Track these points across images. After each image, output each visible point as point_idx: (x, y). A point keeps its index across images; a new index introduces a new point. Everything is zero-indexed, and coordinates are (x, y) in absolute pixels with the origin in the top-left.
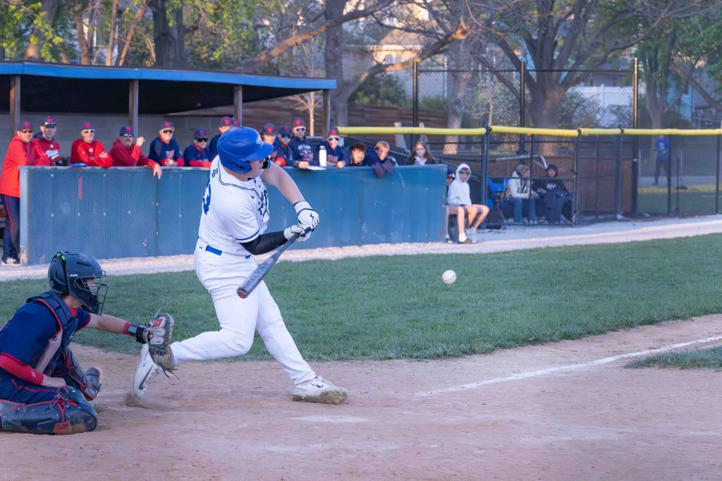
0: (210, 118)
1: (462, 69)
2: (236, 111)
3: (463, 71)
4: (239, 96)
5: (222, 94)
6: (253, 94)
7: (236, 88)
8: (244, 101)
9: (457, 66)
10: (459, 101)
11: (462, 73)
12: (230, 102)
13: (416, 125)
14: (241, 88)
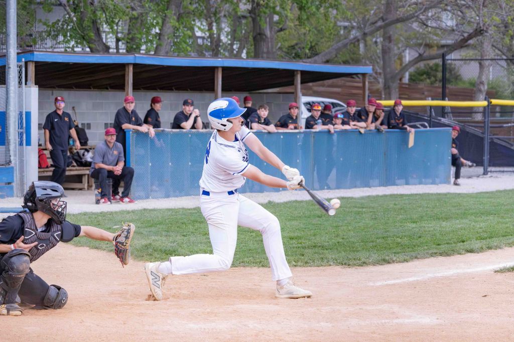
0: (281, 95)
1: (485, 58)
2: (296, 89)
3: (486, 60)
4: (298, 78)
5: (284, 78)
6: (310, 77)
7: (295, 73)
8: (302, 83)
9: (482, 56)
10: (483, 82)
11: (485, 61)
12: (292, 83)
13: (443, 99)
14: (299, 73)
